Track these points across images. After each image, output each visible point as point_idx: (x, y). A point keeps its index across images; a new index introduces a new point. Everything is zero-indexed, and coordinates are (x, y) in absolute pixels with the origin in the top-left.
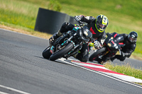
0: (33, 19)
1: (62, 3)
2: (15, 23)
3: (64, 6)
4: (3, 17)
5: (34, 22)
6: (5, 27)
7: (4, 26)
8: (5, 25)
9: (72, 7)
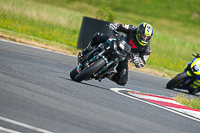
0: (75, 32)
1: (116, 9)
2: (50, 38)
3: (118, 13)
4: (33, 29)
5: (77, 36)
6: (36, 43)
7: (34, 42)
8: (36, 40)
9: (130, 15)
